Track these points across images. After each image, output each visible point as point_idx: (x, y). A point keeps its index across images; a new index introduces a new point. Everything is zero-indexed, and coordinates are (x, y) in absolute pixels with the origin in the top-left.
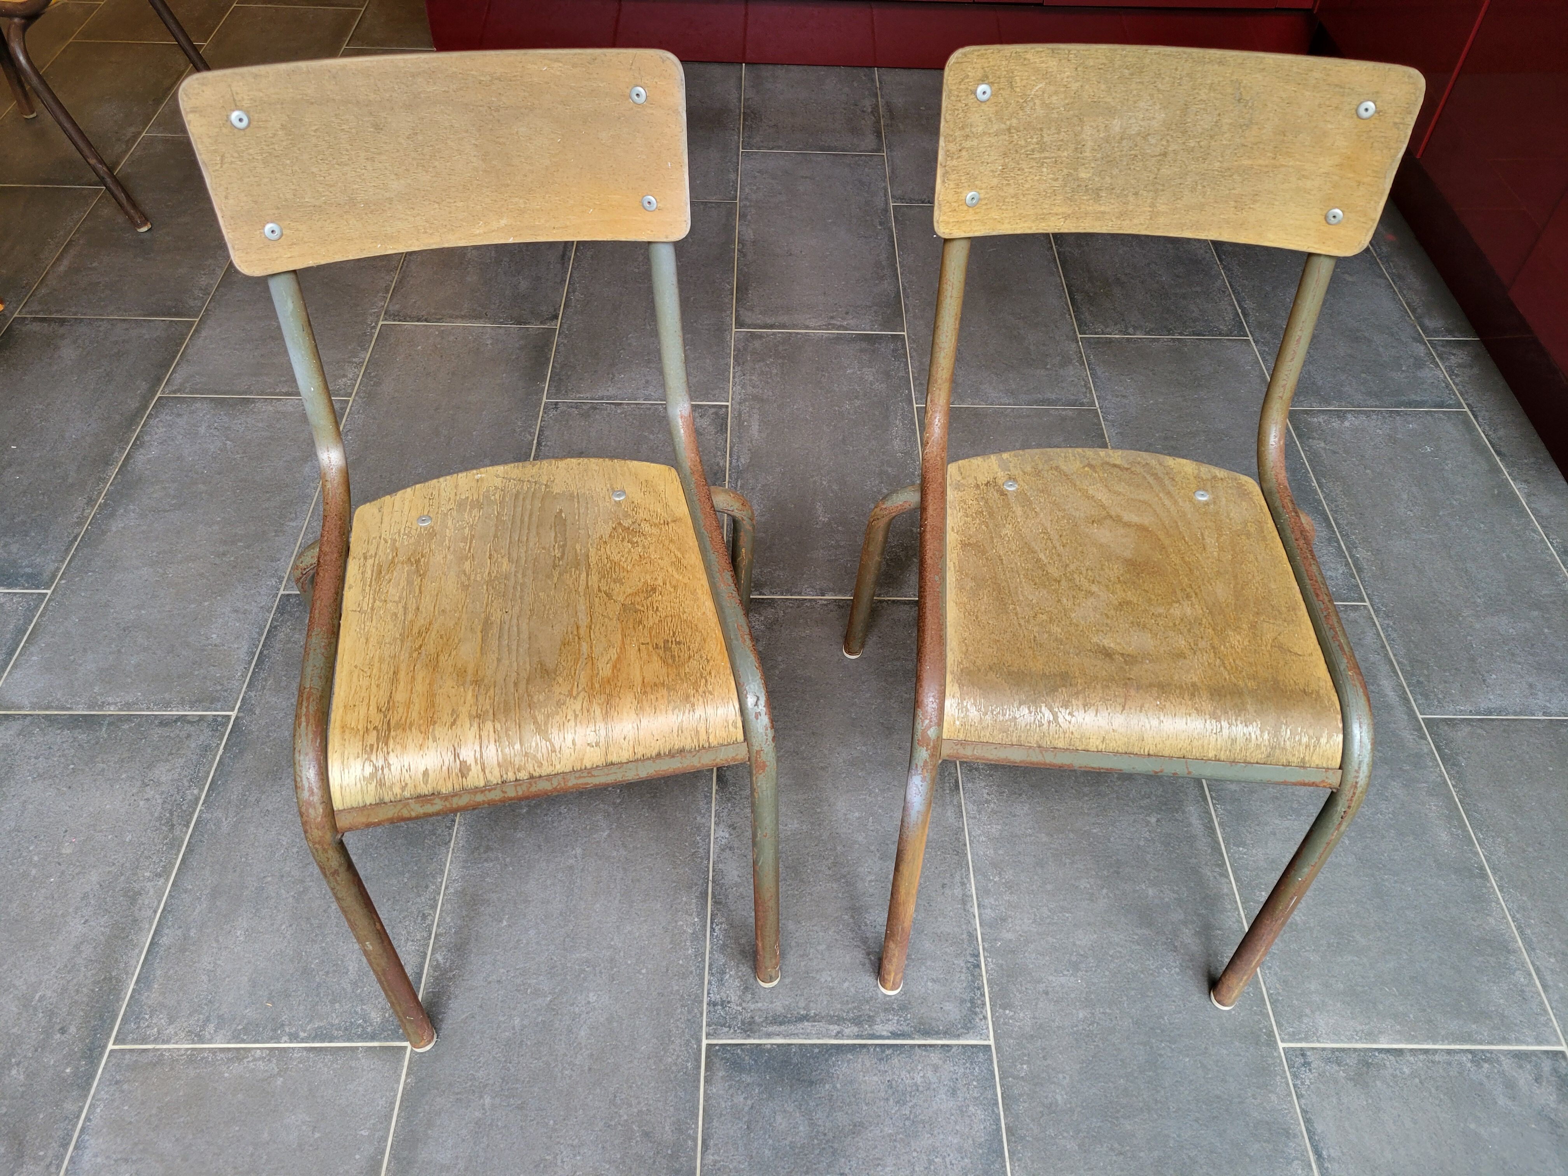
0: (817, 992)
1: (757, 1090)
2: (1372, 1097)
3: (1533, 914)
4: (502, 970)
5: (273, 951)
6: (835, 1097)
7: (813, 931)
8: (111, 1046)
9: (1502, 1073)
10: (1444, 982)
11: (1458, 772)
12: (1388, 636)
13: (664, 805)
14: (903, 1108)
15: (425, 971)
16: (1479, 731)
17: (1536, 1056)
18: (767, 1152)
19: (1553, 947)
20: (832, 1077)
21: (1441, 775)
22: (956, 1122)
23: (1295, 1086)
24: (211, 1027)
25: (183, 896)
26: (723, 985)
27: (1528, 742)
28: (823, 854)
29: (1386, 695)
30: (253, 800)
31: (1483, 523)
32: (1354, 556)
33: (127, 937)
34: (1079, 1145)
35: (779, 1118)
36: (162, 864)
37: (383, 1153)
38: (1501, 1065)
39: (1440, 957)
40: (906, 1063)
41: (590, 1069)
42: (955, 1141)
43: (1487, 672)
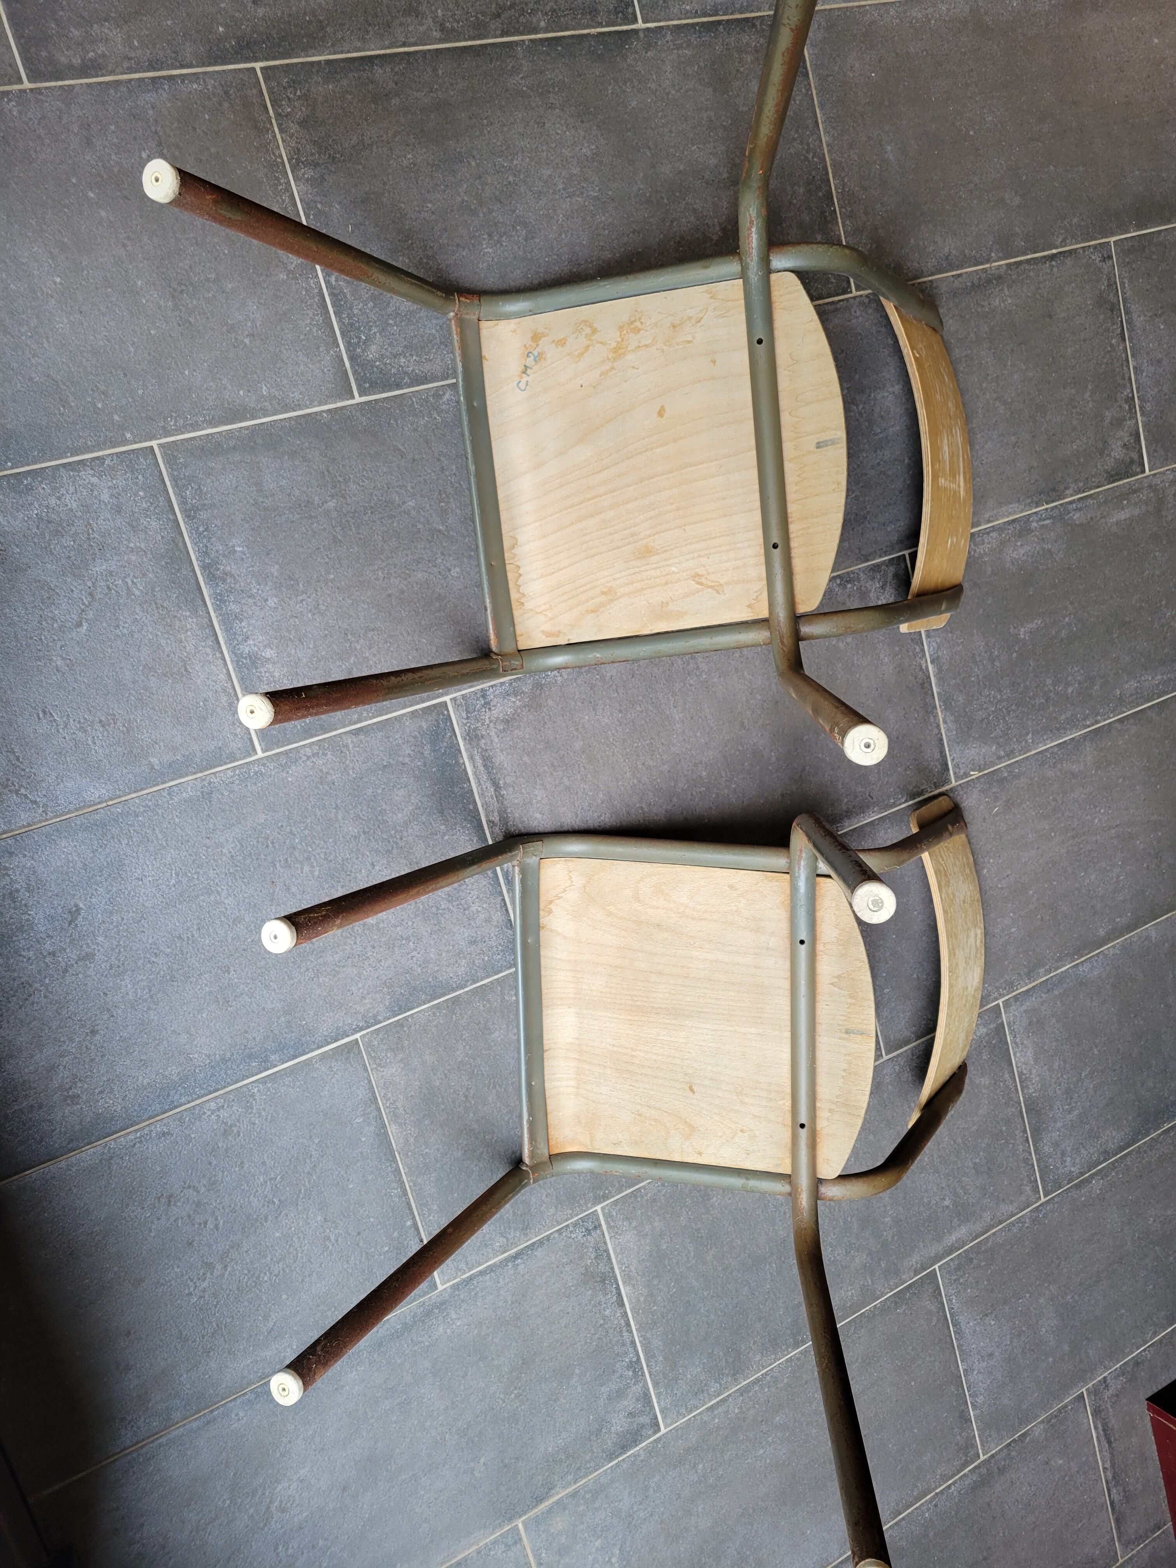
0: (523, 790)
1: (419, 763)
2: (576, 1289)
3: (773, 1390)
4: (454, 468)
5: (403, 205)
6: (435, 837)
7: (579, 767)
8: (258, 65)
9: (628, 1387)
10: (693, 1329)
11: (889, 1307)
12: (1012, 1224)
14: (445, 902)
15: (430, 386)
16: (935, 1319)
17: (651, 1410)
18: (370, 790)
19: (748, 1409)
20: (452, 829)
21: (882, 1295)
22: (448, 951)
23: (567, 1226)
24: (310, 173)
25: (429, 70)
26: (504, 698)
27: (935, 1361)
28: (656, 753)
29: (950, 1234)
30: (552, 100)
31: (1154, 1287)
32: (1093, 1178)
33: (370, 25)
34: (462, 1062)
35: (402, 792)
36: (455, 25)
37: (253, 418)
38: (635, 1384)
39: (713, 1321)
40: (485, 892)
41: (390, 596)
42: (432, 956)
43: (996, 1316)
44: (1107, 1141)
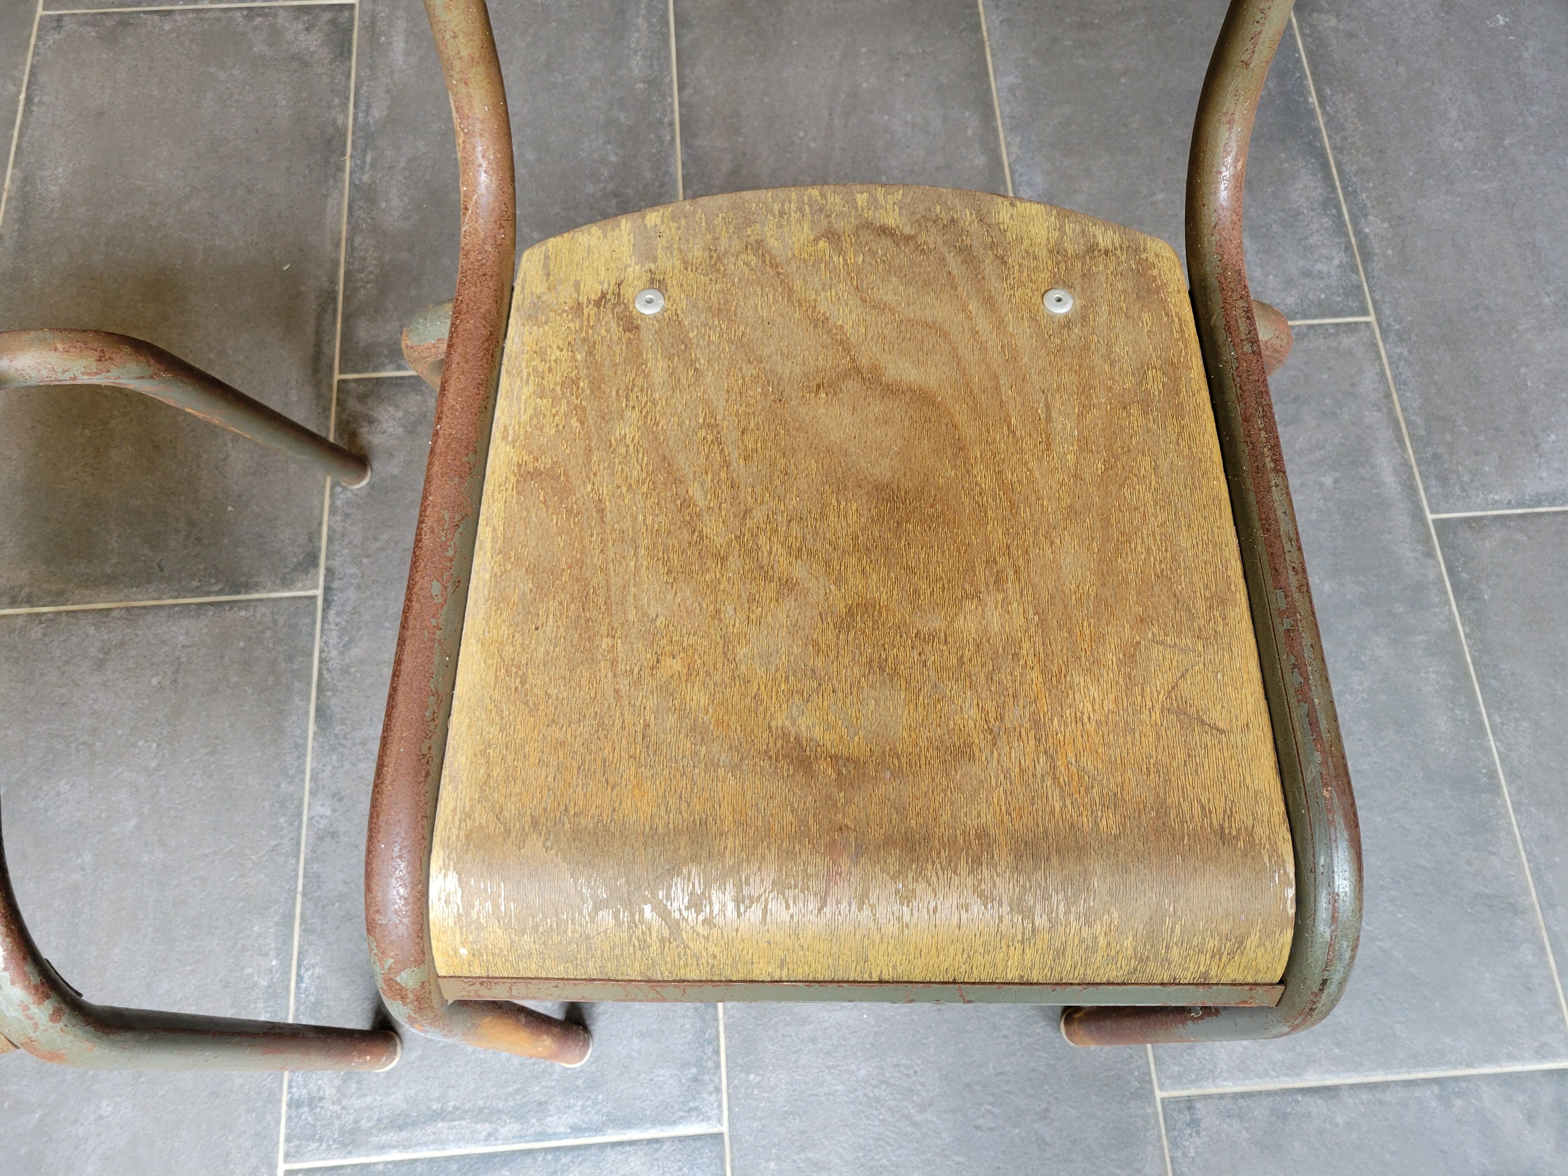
3: (1560, 847)
9: (1482, 1114)
12: (1396, 376)
13: (228, 767)
16: (1519, 536)
17: (1533, 1078)
21: (1451, 620)
23: (1173, 1160)
29: (1381, 483)
32: (1361, 231)
38: (1481, 1101)
43: (1544, 430)
44: (1307, 199)
